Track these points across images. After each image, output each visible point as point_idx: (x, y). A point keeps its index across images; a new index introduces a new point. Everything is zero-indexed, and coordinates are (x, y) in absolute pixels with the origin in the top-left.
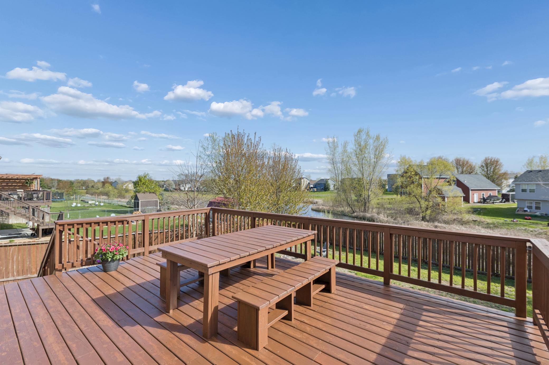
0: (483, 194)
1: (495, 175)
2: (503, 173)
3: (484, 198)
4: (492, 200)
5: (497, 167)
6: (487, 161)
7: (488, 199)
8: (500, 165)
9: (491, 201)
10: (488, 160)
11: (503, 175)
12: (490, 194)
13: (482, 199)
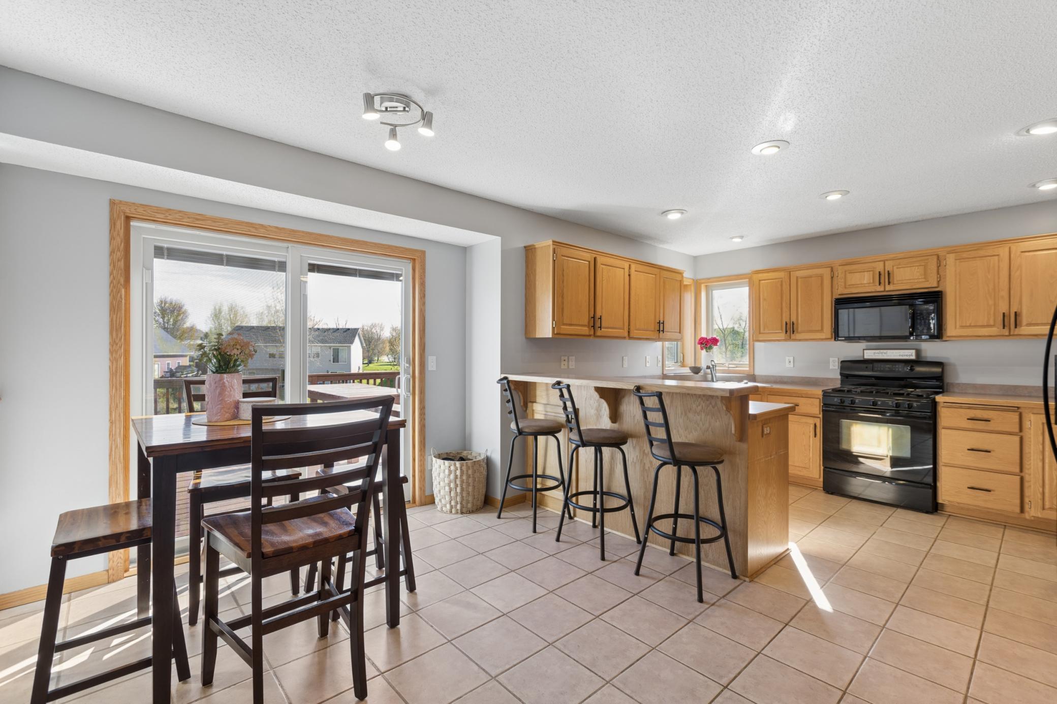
0: (168, 364)
1: (178, 330)
2: (188, 328)
3: (171, 371)
4: (185, 373)
5: (180, 318)
6: (163, 305)
7: (179, 372)
8: (185, 313)
9: (182, 375)
10: (165, 303)
11: (190, 331)
12: (179, 363)
13: (166, 372)
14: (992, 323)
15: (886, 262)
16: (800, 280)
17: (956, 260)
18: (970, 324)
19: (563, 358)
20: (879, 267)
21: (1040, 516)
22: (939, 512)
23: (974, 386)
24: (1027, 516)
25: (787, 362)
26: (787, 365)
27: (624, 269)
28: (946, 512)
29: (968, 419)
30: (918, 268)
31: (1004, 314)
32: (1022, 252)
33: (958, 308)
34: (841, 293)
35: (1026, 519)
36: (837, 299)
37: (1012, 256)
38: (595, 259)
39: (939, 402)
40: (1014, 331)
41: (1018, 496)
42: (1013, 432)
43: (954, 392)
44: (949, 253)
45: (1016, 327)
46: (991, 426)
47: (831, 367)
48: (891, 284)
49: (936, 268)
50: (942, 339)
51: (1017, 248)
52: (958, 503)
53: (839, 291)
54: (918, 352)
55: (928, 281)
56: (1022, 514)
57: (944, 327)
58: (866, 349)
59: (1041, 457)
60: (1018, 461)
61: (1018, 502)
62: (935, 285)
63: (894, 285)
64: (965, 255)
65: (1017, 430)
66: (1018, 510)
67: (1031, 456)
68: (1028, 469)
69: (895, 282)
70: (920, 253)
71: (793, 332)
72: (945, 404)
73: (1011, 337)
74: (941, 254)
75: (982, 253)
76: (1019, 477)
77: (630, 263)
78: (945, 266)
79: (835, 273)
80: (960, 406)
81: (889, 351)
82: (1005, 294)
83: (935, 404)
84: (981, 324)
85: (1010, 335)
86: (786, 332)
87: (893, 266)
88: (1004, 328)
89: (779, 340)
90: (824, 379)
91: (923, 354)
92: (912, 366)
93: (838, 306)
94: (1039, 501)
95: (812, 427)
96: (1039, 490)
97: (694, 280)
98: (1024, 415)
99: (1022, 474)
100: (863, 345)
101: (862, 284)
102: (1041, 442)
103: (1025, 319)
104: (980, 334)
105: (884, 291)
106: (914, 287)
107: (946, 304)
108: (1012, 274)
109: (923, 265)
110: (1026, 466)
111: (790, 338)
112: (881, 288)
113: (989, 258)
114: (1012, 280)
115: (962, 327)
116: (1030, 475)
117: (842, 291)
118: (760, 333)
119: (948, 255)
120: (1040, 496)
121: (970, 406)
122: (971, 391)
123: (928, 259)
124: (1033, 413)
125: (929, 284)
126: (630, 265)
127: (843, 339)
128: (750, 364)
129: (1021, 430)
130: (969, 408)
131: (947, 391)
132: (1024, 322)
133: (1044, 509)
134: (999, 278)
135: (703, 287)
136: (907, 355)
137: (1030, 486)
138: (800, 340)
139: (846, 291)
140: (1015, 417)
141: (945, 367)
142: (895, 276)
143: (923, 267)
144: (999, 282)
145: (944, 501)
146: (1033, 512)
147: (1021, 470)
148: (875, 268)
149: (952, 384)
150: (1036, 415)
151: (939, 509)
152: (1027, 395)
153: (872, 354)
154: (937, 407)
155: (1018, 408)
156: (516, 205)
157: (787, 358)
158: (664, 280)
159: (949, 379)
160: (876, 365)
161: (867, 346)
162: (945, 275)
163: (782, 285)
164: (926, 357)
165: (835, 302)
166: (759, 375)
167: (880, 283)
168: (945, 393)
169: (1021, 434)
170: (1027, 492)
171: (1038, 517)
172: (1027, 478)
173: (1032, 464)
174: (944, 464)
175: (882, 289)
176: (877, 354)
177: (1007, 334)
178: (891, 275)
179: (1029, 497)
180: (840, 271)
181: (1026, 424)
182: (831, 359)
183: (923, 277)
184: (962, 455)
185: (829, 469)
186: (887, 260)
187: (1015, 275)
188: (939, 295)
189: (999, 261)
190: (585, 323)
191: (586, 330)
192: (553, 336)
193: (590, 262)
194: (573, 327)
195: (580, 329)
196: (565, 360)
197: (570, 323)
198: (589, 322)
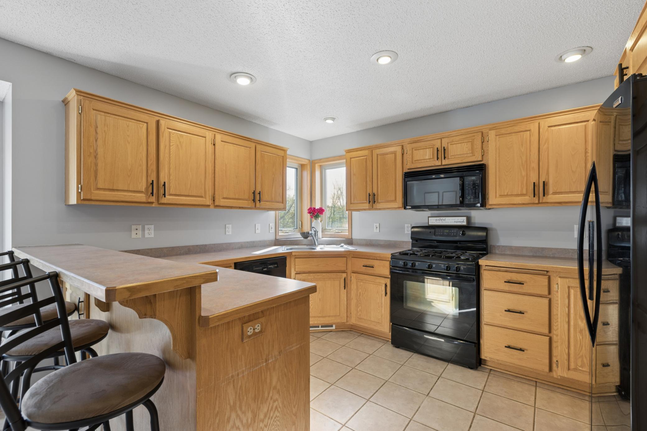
14: (524, 192)
15: (442, 139)
16: (379, 157)
17: (496, 136)
18: (508, 193)
19: (134, 227)
20: (437, 144)
21: (566, 376)
22: (482, 366)
23: (511, 248)
24: (554, 374)
25: (375, 228)
26: (375, 231)
27: (205, 137)
28: (488, 366)
29: (505, 282)
30: (467, 144)
31: (534, 183)
32: (549, 127)
33: (498, 179)
34: (409, 168)
35: (553, 377)
36: (406, 173)
37: (541, 130)
38: (158, 122)
39: (482, 265)
40: (543, 199)
41: (547, 356)
42: (543, 295)
43: (495, 254)
44: (490, 129)
45: (544, 195)
46: (524, 289)
47: (406, 232)
48: (446, 159)
49: (480, 144)
50: (485, 207)
51: (545, 123)
52: (498, 360)
53: (408, 165)
54: (469, 219)
55: (475, 155)
56: (551, 373)
57: (487, 196)
58: (430, 217)
59: (567, 320)
60: (547, 322)
61: (547, 361)
62: (480, 159)
63: (449, 160)
64: (503, 131)
65: (546, 293)
66: (547, 369)
67: (558, 318)
68: (556, 331)
69: (450, 157)
70: (468, 130)
71: (374, 202)
72: (486, 267)
73: (539, 205)
74: (484, 131)
75: (517, 129)
76: (548, 338)
77: (215, 133)
78: (488, 141)
79: (405, 151)
80: (499, 269)
81: (447, 218)
82: (535, 165)
83: (478, 267)
84: (516, 194)
85: (539, 203)
86: (369, 202)
87: (448, 143)
88: (534, 196)
89: (365, 210)
90: (400, 242)
91: (473, 221)
92: (463, 231)
93: (406, 180)
94: (565, 361)
95: (384, 286)
96: (565, 350)
97: (309, 160)
98: (552, 278)
99: (551, 335)
100: (428, 213)
101: (424, 159)
102: (567, 305)
103: (551, 189)
104: (515, 203)
105: (442, 165)
106: (464, 161)
107: (488, 176)
108: (541, 147)
109: (470, 142)
110: (554, 327)
111: (373, 207)
112: (438, 163)
113: (522, 133)
114: (541, 152)
115: (501, 196)
116: (557, 335)
117: (410, 166)
118: (351, 204)
119: (490, 132)
120: (566, 357)
121: (507, 270)
122: (508, 253)
123: (474, 136)
124: (560, 277)
125: (474, 158)
126: (215, 135)
127: (410, 207)
128: (349, 230)
129: (549, 293)
130: (506, 271)
131: (490, 253)
132: (551, 191)
133: (569, 369)
134: (530, 151)
135: (317, 166)
136: (460, 222)
137: (557, 346)
138: (380, 209)
139: (413, 166)
140: (545, 280)
141: (489, 232)
142: (449, 150)
143: (471, 143)
144: (530, 155)
145: (486, 357)
146: (560, 372)
147: (550, 331)
148: (435, 145)
149: (494, 246)
150: (562, 279)
151: (482, 363)
152: (551, 256)
153: (435, 221)
154: (480, 269)
155: (547, 271)
156: (45, 50)
157: (375, 224)
158: (261, 154)
159: (492, 242)
160: (437, 230)
161: (431, 214)
162: (488, 150)
163: (366, 162)
164: (475, 223)
165: (405, 176)
166: (355, 239)
167: (438, 158)
168: (488, 255)
169: (550, 296)
170: (555, 353)
171: (564, 377)
172: (555, 338)
173: (559, 326)
174: (486, 323)
175: (440, 164)
176: (438, 221)
177: (537, 202)
178: (446, 151)
179: (556, 356)
180: (408, 148)
181: (554, 287)
182: (406, 225)
183: (471, 152)
184: (500, 315)
185: (396, 326)
186: (443, 138)
187: (543, 148)
188: (483, 167)
189: (530, 135)
190: (139, 189)
191: (142, 197)
192: (80, 202)
193: (149, 124)
194: (116, 193)
195: (131, 195)
196: (137, 229)
197: (111, 188)
198: (147, 188)
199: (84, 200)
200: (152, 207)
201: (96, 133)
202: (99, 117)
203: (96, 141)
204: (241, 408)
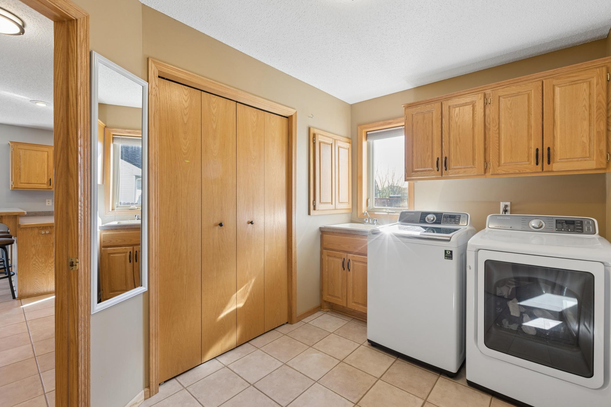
19: (47, 200)
190: (43, 182)
191: (45, 186)
192: (12, 189)
193: (49, 152)
194: (30, 185)
195: (39, 186)
196: (49, 201)
197: (28, 182)
198: (47, 182)
199: (14, 188)
200: (51, 191)
201: (20, 159)
202: (21, 151)
203: (20, 162)
204: (38, 256)
